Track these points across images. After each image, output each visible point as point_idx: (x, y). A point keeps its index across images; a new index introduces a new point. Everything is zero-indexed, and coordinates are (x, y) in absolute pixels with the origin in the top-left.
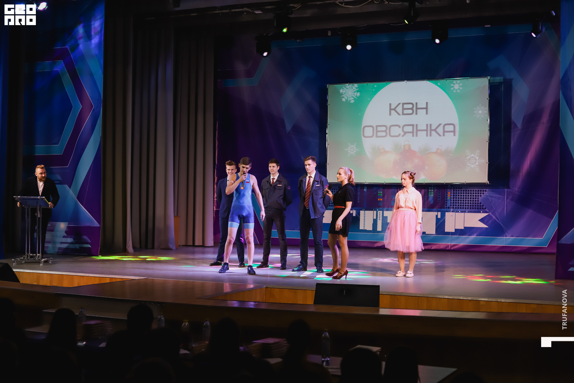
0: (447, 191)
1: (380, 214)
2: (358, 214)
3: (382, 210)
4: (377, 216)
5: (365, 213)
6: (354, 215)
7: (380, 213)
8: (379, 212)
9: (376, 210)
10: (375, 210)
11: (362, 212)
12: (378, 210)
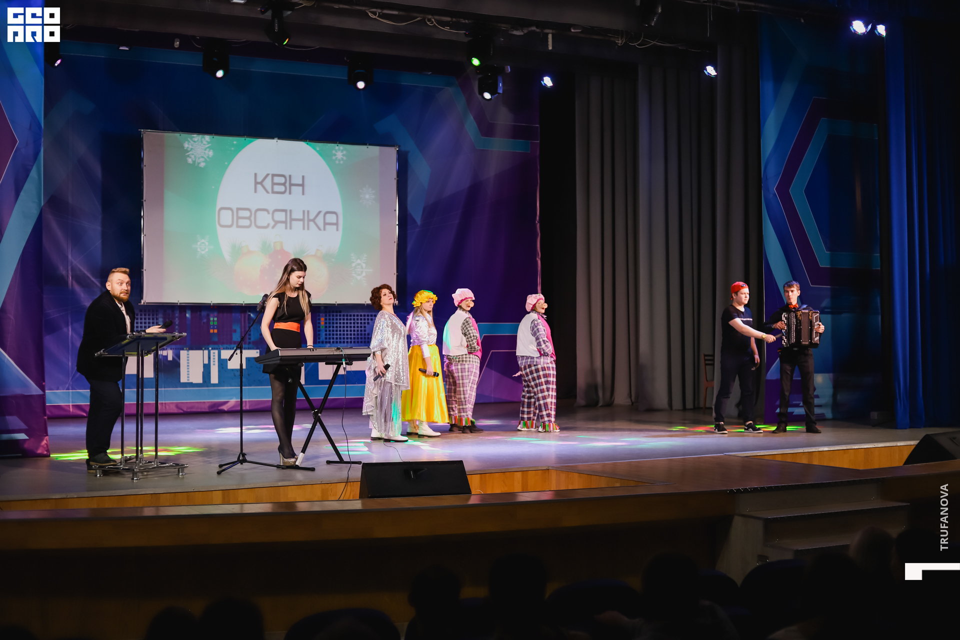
0: (319, 316)
1: (214, 356)
2: (177, 356)
3: (217, 349)
4: (209, 358)
5: (188, 354)
6: (170, 358)
7: (214, 353)
8: (212, 352)
9: (208, 349)
10: (205, 349)
11: (183, 353)
12: (210, 349)
